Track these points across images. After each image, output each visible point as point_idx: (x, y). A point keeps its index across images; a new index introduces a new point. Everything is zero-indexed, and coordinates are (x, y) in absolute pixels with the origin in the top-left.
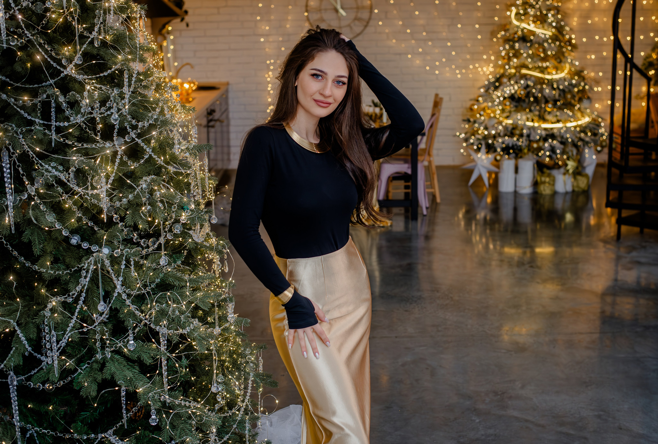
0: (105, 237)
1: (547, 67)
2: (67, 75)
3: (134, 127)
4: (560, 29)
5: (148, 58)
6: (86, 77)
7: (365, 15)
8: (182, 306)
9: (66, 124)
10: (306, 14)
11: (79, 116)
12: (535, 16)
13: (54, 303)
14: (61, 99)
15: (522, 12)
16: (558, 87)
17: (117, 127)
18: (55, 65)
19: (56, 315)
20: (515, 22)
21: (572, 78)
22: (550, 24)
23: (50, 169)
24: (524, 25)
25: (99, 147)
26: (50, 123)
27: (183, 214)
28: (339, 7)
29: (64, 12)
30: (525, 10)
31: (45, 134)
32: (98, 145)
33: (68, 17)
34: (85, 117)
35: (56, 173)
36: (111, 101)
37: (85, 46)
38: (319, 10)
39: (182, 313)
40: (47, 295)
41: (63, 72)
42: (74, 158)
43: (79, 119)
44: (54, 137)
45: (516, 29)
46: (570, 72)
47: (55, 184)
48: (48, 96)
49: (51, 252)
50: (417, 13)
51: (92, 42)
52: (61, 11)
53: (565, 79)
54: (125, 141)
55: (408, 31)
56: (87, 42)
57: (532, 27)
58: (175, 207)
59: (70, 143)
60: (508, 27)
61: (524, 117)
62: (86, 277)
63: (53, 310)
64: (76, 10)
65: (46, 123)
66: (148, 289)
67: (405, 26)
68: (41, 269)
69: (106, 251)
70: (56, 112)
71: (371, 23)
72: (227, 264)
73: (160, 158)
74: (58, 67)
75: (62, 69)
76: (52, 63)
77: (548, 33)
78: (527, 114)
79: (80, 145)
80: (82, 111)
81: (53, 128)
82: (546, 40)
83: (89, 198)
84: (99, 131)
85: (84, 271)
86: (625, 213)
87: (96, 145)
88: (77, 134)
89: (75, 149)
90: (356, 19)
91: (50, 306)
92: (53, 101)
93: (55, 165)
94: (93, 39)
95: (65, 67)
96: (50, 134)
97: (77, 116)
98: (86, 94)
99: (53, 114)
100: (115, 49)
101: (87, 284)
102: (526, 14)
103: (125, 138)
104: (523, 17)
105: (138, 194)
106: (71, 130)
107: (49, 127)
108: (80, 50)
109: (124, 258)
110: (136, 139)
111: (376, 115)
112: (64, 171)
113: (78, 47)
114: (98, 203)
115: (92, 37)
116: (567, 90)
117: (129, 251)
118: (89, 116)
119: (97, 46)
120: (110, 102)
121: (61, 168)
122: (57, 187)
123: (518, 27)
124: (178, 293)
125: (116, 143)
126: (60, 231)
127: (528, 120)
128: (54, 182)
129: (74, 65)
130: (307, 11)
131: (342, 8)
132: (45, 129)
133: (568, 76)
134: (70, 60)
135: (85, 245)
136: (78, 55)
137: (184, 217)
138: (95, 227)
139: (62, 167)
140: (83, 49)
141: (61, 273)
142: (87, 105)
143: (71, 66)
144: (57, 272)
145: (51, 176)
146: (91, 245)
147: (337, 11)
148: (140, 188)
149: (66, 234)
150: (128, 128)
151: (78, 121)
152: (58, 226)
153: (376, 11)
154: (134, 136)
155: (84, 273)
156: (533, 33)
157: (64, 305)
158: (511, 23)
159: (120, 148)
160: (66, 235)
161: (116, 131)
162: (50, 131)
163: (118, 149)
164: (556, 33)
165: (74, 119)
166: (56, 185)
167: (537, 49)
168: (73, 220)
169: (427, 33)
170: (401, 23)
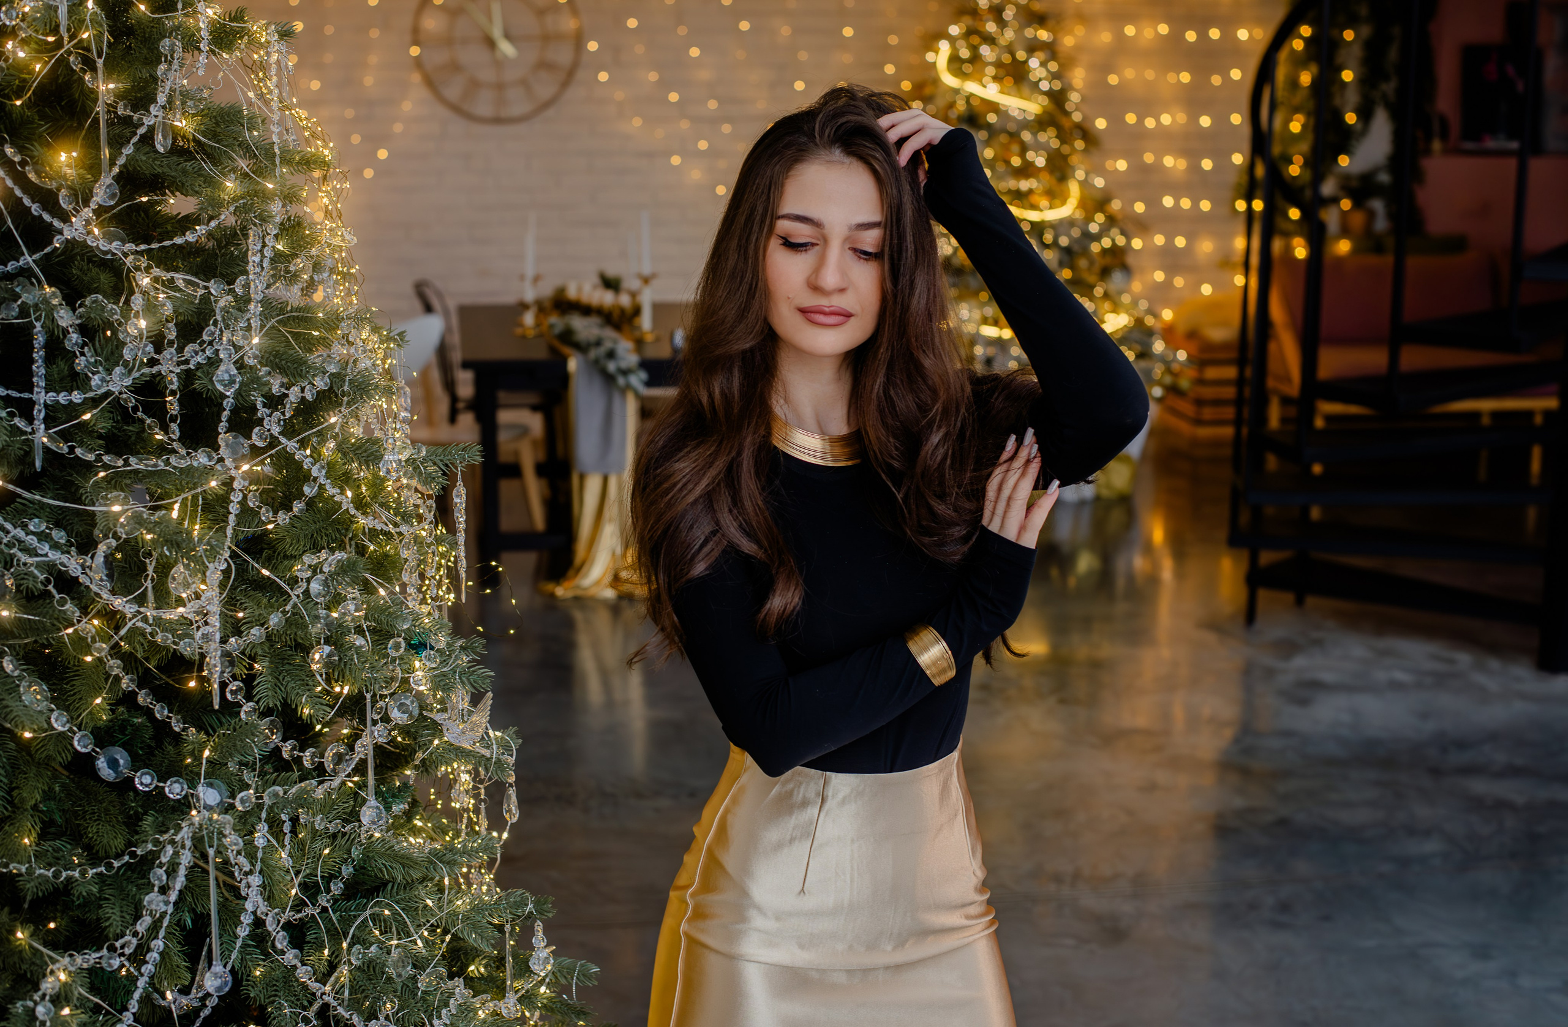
0: (207, 753)
1: (1030, 191)
2: (71, 244)
3: (275, 402)
4: (1058, 98)
5: (302, 189)
6: (130, 246)
7: (563, 55)
8: (415, 942)
9: (77, 397)
10: (415, 51)
11: (118, 370)
12: (998, 64)
13: (63, 977)
14: (65, 318)
15: (965, 53)
16: (1055, 244)
17: (228, 403)
18: (35, 209)
19: (66, 1011)
20: (949, 80)
21: (1089, 219)
22: (1035, 85)
23: (32, 540)
24: (972, 87)
25: (175, 468)
26: (26, 395)
27: (417, 664)
28: (497, 33)
29: (59, 44)
30: (974, 49)
31: (16, 431)
32: (173, 460)
33: (72, 59)
34: (136, 374)
35: (54, 556)
36: (215, 323)
37: (128, 150)
38: (448, 41)
39: (419, 965)
40: (37, 950)
41: (61, 233)
42: (116, 508)
43: (119, 382)
44: (42, 438)
45: (949, 98)
46: (1082, 204)
47: (54, 591)
48: (24, 311)
49: (35, 807)
50: (695, 52)
51: (148, 139)
52: (51, 39)
53: (1070, 223)
54: (253, 447)
55: (674, 97)
56: (135, 139)
57: (990, 91)
58: (397, 647)
59: (91, 457)
60: (927, 91)
61: (977, 315)
62: (164, 890)
63: (58, 999)
64: (99, 37)
65: (14, 394)
66: (323, 900)
67: (665, 85)
68: (11, 867)
69: (209, 795)
70: (49, 360)
71: (581, 75)
72: (514, 798)
73: (343, 492)
74: (47, 217)
75: (57, 223)
76: (27, 201)
77: (1030, 107)
78: (983, 305)
79: (120, 463)
80: (127, 355)
81: (40, 411)
82: (1025, 125)
83: (149, 630)
84: (173, 419)
85: (161, 872)
86: (1267, 557)
87: (167, 462)
88: (103, 426)
89: (102, 474)
90: (544, 65)
91: (49, 985)
92: (38, 325)
93: (43, 527)
94: (151, 129)
95: (65, 218)
96: (29, 430)
97: (109, 371)
98: (137, 301)
99: (39, 368)
100: (214, 157)
101: (170, 909)
102: (975, 58)
103: (250, 438)
104: (967, 68)
105: (296, 613)
106: (87, 416)
107: (25, 409)
108: (112, 163)
109: (264, 815)
110: (283, 440)
111: (622, 311)
112: (72, 545)
113: (106, 153)
114: (175, 643)
115: (148, 121)
116: (1076, 248)
117: (281, 793)
118: (146, 370)
119: (161, 150)
120: (212, 328)
121: (59, 536)
122: (62, 602)
123: (956, 91)
124: (397, 903)
125: (223, 452)
126: (64, 739)
127: (985, 321)
128: (50, 587)
129: (94, 211)
130: (416, 43)
131: (508, 36)
132: (11, 415)
133: (1079, 215)
134: (82, 196)
135: (144, 781)
136: (107, 180)
137: (420, 673)
138: (173, 721)
139: (63, 533)
140: (121, 161)
141: (77, 874)
142: (141, 335)
143: (87, 213)
144: (64, 874)
145: (38, 566)
146: (163, 778)
147: (491, 44)
148: (299, 591)
149: (86, 747)
150: (259, 406)
151: (115, 389)
152: (59, 723)
153: (593, 46)
154: (276, 430)
155: (159, 875)
156: (994, 107)
157: (97, 979)
158: (936, 81)
159: (237, 468)
160: (84, 750)
161: (225, 414)
162: (30, 420)
163: (233, 472)
164: (1052, 108)
165: (103, 380)
166: (57, 596)
167: (1006, 147)
168: (98, 701)
169: (721, 102)
170: (653, 76)
